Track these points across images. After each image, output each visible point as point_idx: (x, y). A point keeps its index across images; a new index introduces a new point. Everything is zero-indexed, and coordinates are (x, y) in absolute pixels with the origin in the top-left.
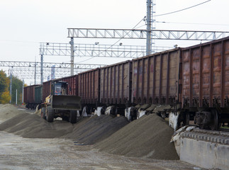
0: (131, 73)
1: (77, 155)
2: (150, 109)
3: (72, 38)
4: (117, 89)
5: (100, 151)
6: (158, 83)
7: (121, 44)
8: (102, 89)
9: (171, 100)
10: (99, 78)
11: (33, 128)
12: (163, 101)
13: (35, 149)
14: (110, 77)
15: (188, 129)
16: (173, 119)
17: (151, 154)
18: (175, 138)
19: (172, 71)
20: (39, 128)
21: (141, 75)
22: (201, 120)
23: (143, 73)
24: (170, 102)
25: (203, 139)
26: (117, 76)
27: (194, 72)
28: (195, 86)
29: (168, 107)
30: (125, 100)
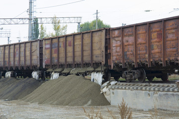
12: (86, 65)
15: (114, 83)
18: (104, 90)
21: (55, 49)
24: (94, 66)
27: (126, 44)
28: (128, 53)
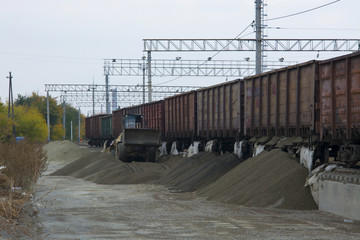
0: (242, 96)
1: (182, 206)
2: (271, 143)
3: (149, 52)
4: (222, 117)
5: (208, 199)
6: (283, 109)
7: (210, 59)
8: (200, 118)
9: (304, 131)
10: (196, 104)
11: (109, 172)
12: (291, 131)
13: (121, 199)
14: (211, 101)
15: (328, 168)
16: (307, 155)
17: (279, 202)
18: (311, 180)
19: (303, 92)
20: (118, 171)
21: (257, 99)
22: (348, 157)
23: (261, 95)
24: (302, 133)
25: (352, 182)
26: (222, 100)
27: (337, 92)
28: (340, 110)
29: (299, 140)
30: (235, 131)
